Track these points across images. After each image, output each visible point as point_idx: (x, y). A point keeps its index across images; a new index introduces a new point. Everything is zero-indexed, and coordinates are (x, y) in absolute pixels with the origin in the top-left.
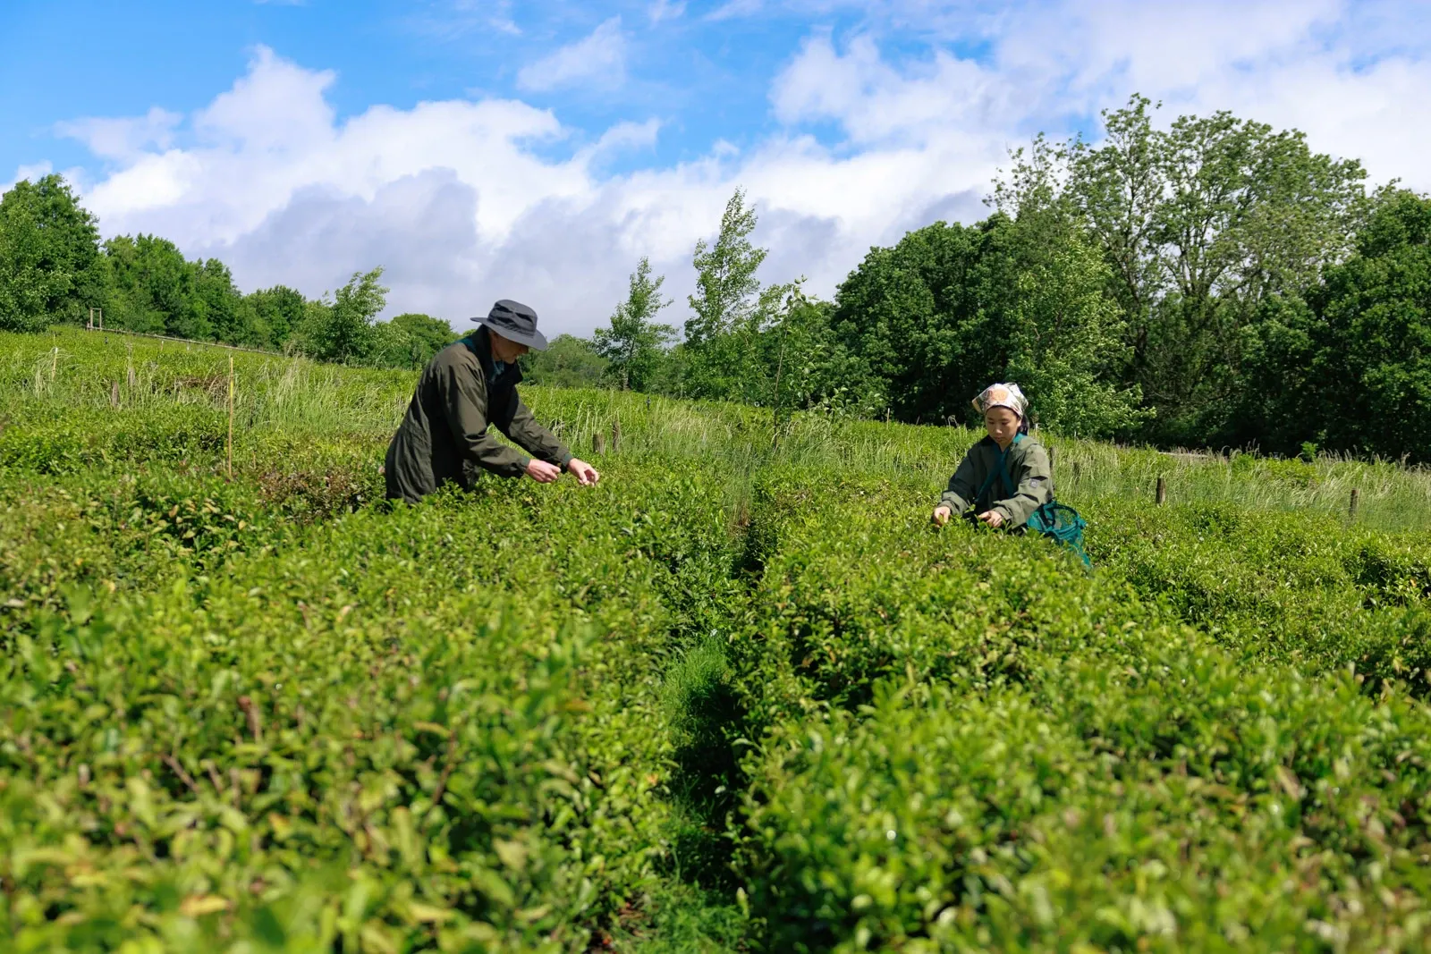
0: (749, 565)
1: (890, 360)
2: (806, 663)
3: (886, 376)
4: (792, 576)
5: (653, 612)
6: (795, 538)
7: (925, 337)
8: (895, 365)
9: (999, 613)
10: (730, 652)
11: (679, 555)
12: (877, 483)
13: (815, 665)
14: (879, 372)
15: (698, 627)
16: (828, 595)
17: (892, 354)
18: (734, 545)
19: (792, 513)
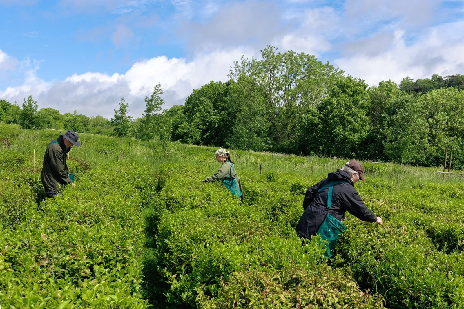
0: (159, 188)
1: (201, 124)
2: (170, 208)
3: (200, 129)
4: (167, 192)
5: (138, 199)
6: (169, 183)
7: (211, 118)
8: (203, 126)
9: (205, 198)
10: (154, 208)
11: (143, 187)
12: (190, 168)
13: (171, 209)
14: (198, 128)
15: (147, 203)
16: (173, 196)
17: (201, 123)
18: (154, 184)
19: (168, 177)
